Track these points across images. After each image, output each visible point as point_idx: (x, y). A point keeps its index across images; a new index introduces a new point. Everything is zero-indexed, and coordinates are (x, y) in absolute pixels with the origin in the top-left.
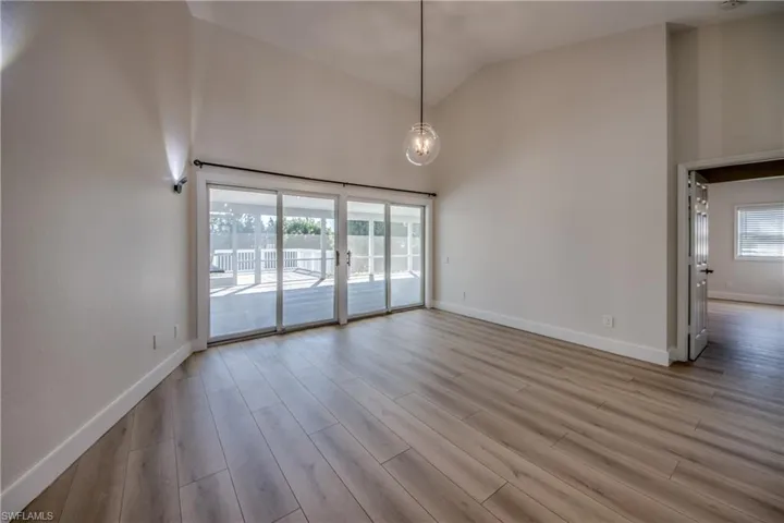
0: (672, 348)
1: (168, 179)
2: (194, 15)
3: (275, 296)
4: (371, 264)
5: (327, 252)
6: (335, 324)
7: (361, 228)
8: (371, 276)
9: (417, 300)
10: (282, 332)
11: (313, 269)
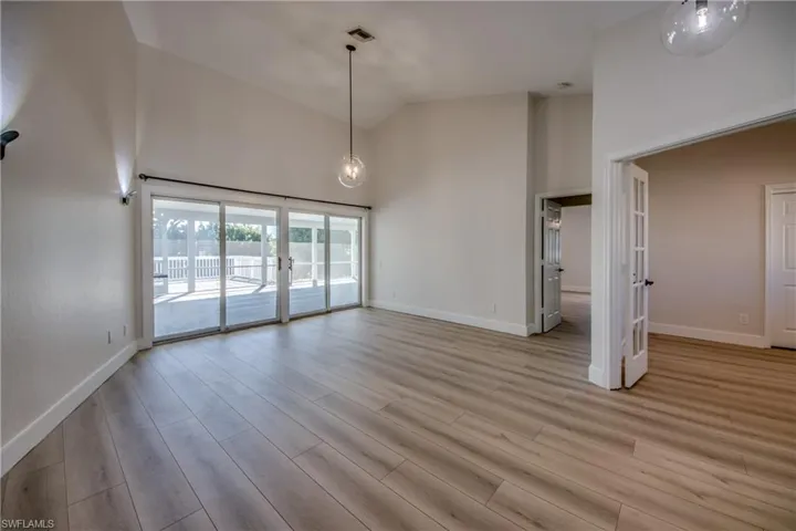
0: (531, 325)
1: (117, 192)
2: (139, 40)
3: (218, 302)
4: (314, 269)
5: (268, 259)
6: (278, 322)
7: (303, 235)
8: (315, 282)
9: (355, 300)
10: (224, 331)
11: (252, 277)
